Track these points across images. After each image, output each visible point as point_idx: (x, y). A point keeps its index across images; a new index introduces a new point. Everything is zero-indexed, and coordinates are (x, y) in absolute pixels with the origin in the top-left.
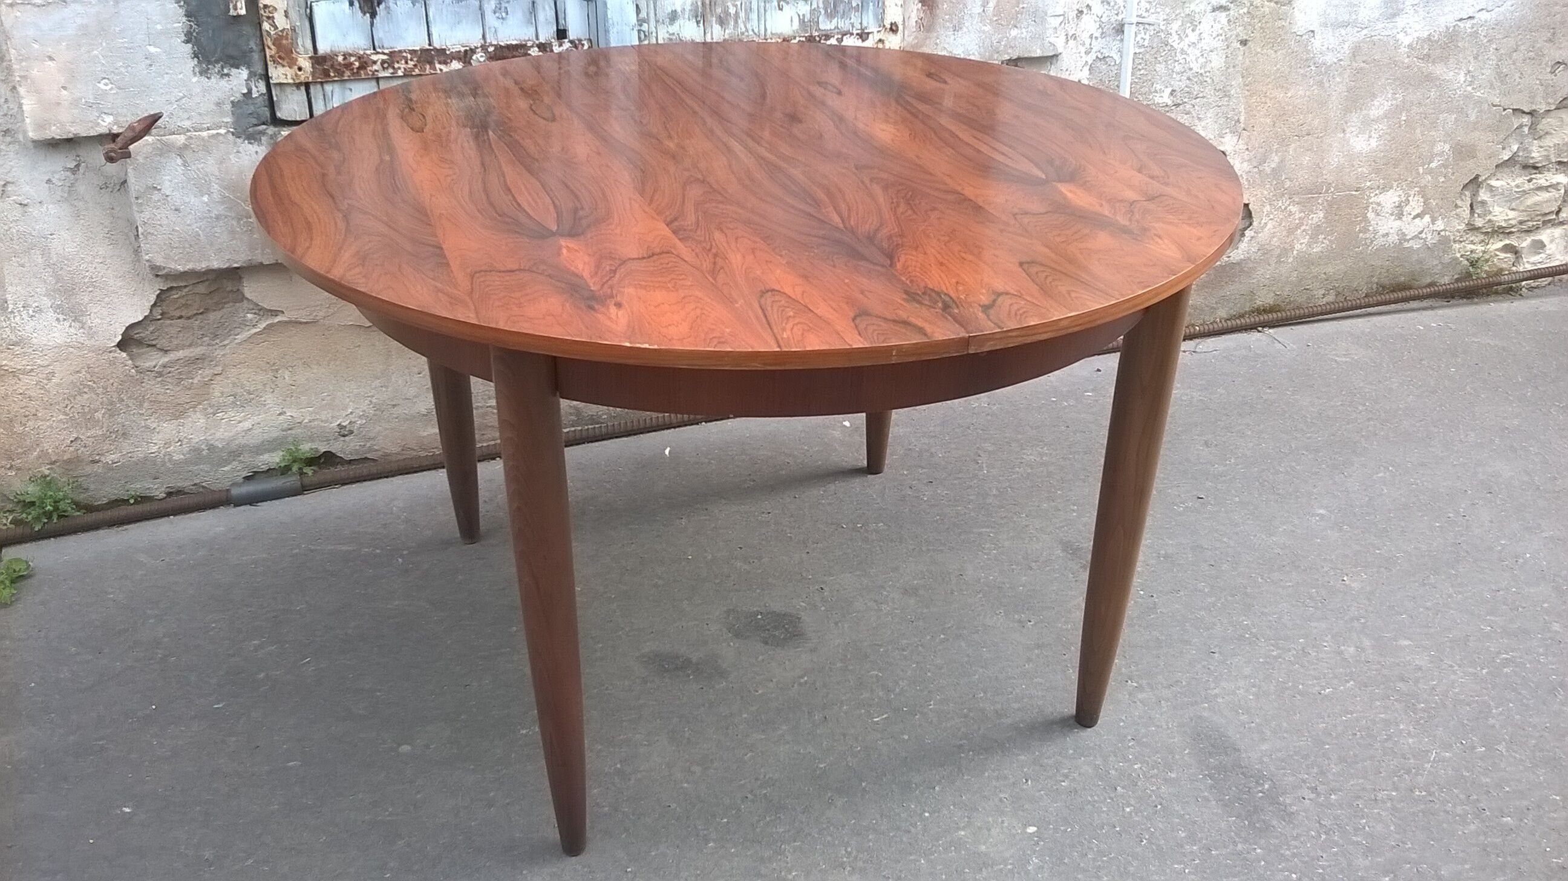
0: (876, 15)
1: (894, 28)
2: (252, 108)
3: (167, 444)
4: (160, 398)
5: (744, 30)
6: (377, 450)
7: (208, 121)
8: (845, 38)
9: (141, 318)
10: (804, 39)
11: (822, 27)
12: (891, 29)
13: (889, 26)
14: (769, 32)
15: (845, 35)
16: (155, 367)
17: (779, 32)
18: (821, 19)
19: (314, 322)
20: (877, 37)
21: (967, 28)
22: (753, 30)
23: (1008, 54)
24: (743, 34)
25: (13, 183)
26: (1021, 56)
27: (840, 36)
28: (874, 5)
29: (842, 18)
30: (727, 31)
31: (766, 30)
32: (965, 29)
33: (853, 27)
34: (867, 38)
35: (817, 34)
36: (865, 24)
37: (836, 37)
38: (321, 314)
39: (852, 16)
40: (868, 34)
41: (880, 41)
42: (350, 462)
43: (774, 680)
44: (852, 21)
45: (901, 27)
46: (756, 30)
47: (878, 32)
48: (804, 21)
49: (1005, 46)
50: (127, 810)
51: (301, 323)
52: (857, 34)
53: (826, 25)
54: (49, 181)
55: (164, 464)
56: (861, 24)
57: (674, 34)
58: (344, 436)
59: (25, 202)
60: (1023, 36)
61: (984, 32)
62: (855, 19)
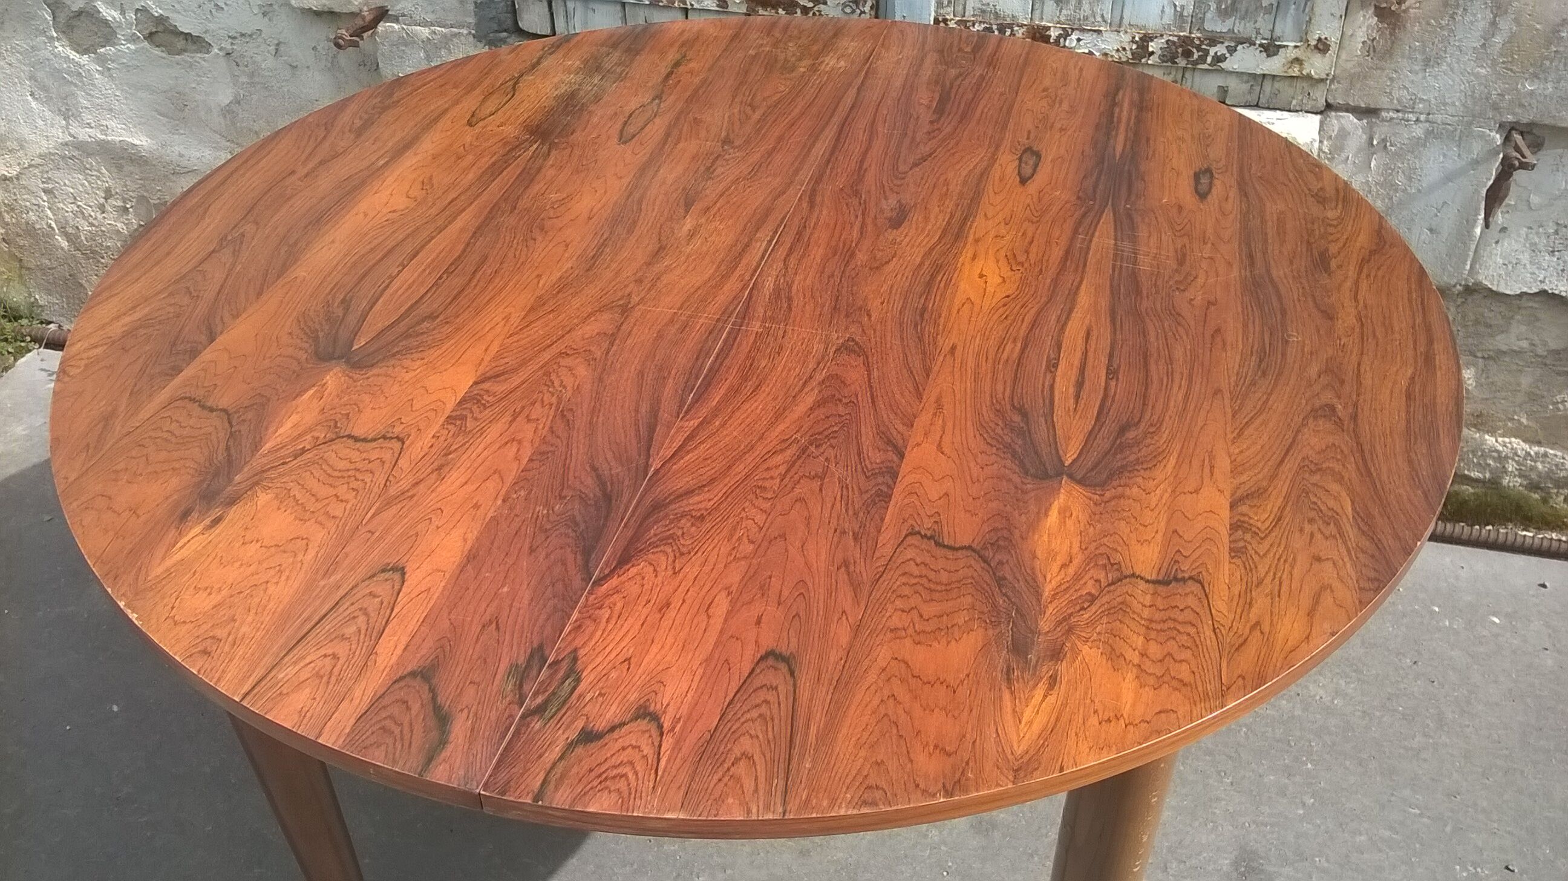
0: (1297, 23)
1: (1321, 47)
2: (494, 13)
5: (1088, 12)
7: (451, 19)
8: (1240, 47)
10: (1175, 39)
11: (1208, 26)
12: (1316, 47)
13: (1313, 43)
14: (1126, 21)
15: (1242, 43)
17: (1141, 22)
18: (1209, 15)
20: (1292, 54)
21: (1449, 65)
22: (1102, 16)
23: (1513, 114)
24: (1086, 18)
25: (285, 43)
26: (1538, 119)
27: (1233, 44)
28: (1297, 9)
29: (1244, 19)
30: (1064, 12)
31: (1122, 18)
32: (1444, 67)
33: (1258, 33)
34: (1276, 54)
35: (1199, 35)
36: (1278, 32)
37: (1226, 44)
39: (1260, 19)
40: (1280, 47)
41: (1297, 61)
43: (729, 872)
44: (1258, 25)
45: (1334, 48)
46: (1108, 17)
47: (1296, 47)
48: (1181, 15)
49: (1511, 101)
50: (115, 708)
52: (1261, 45)
53: (1215, 25)
54: (314, 48)
56: (1272, 31)
57: (989, 4)
59: (295, 64)
60: (1547, 92)
61: (1477, 76)
62: (1263, 23)
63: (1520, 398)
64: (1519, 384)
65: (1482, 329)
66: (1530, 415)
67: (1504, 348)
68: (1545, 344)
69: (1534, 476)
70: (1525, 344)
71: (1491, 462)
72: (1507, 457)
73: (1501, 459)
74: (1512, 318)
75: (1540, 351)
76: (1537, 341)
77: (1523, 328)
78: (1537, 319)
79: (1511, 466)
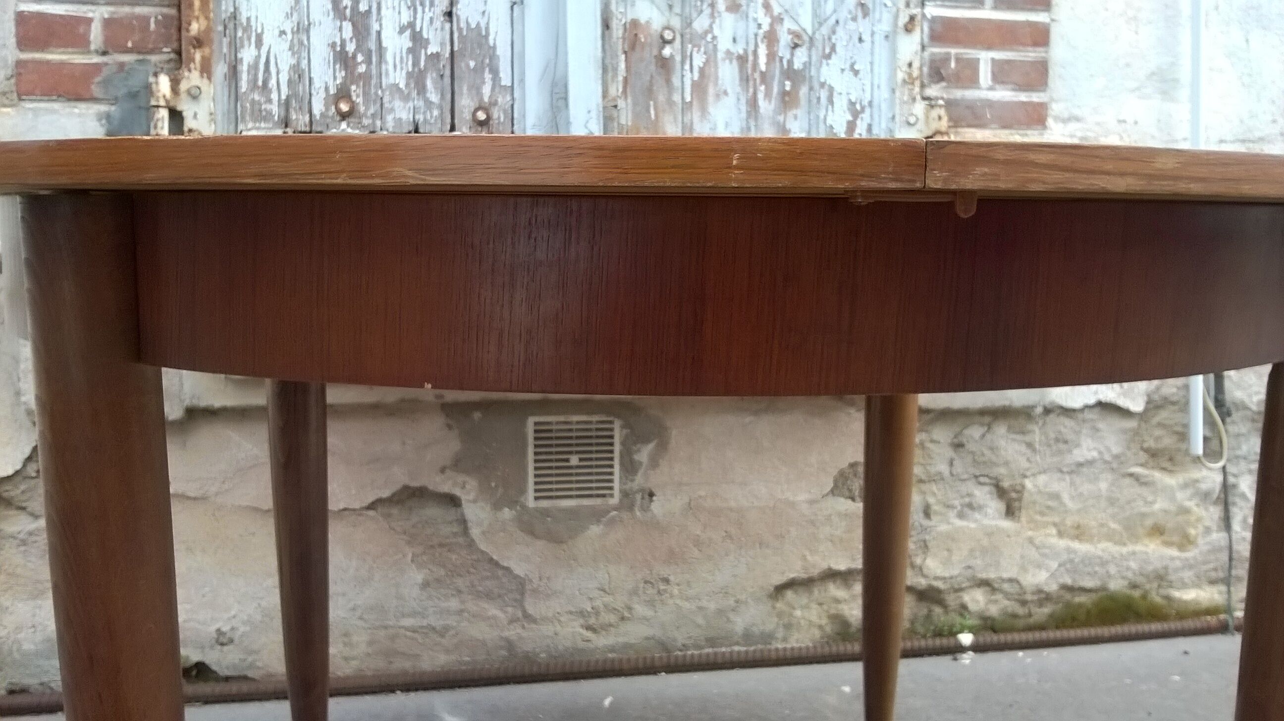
3: (19, 629)
4: (19, 571)
6: (259, 668)
9: (10, 472)
16: (19, 533)
19: (203, 499)
38: (213, 489)
42: (227, 679)
51: (188, 498)
55: (10, 653)
58: (222, 644)
63: (1103, 504)
64: (1100, 490)
65: (1062, 446)
66: (1113, 517)
67: (1081, 460)
68: (1108, 449)
69: (1130, 575)
70: (1095, 454)
71: (1097, 569)
72: (1107, 562)
73: (1104, 563)
74: (1080, 432)
75: (1107, 457)
76: (1102, 449)
77: (1089, 441)
78: (1098, 430)
79: (1113, 570)
